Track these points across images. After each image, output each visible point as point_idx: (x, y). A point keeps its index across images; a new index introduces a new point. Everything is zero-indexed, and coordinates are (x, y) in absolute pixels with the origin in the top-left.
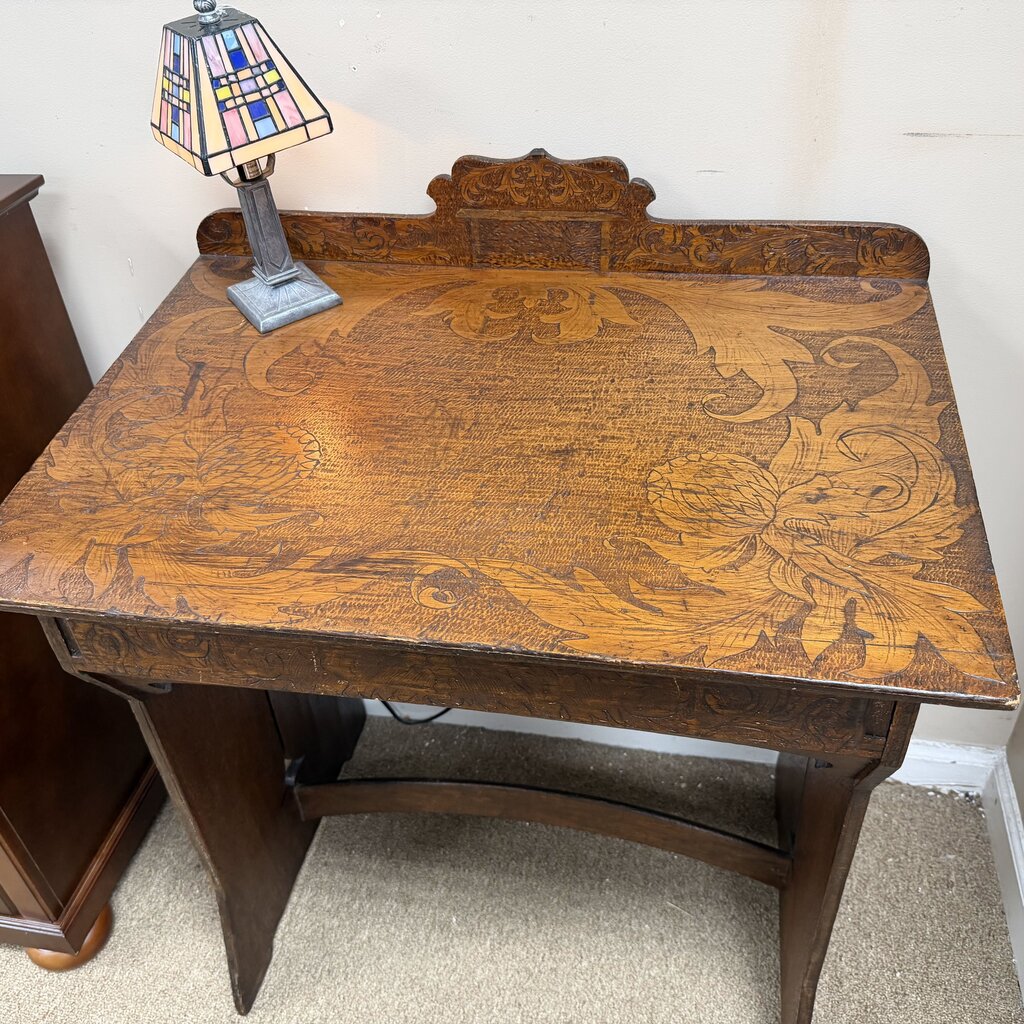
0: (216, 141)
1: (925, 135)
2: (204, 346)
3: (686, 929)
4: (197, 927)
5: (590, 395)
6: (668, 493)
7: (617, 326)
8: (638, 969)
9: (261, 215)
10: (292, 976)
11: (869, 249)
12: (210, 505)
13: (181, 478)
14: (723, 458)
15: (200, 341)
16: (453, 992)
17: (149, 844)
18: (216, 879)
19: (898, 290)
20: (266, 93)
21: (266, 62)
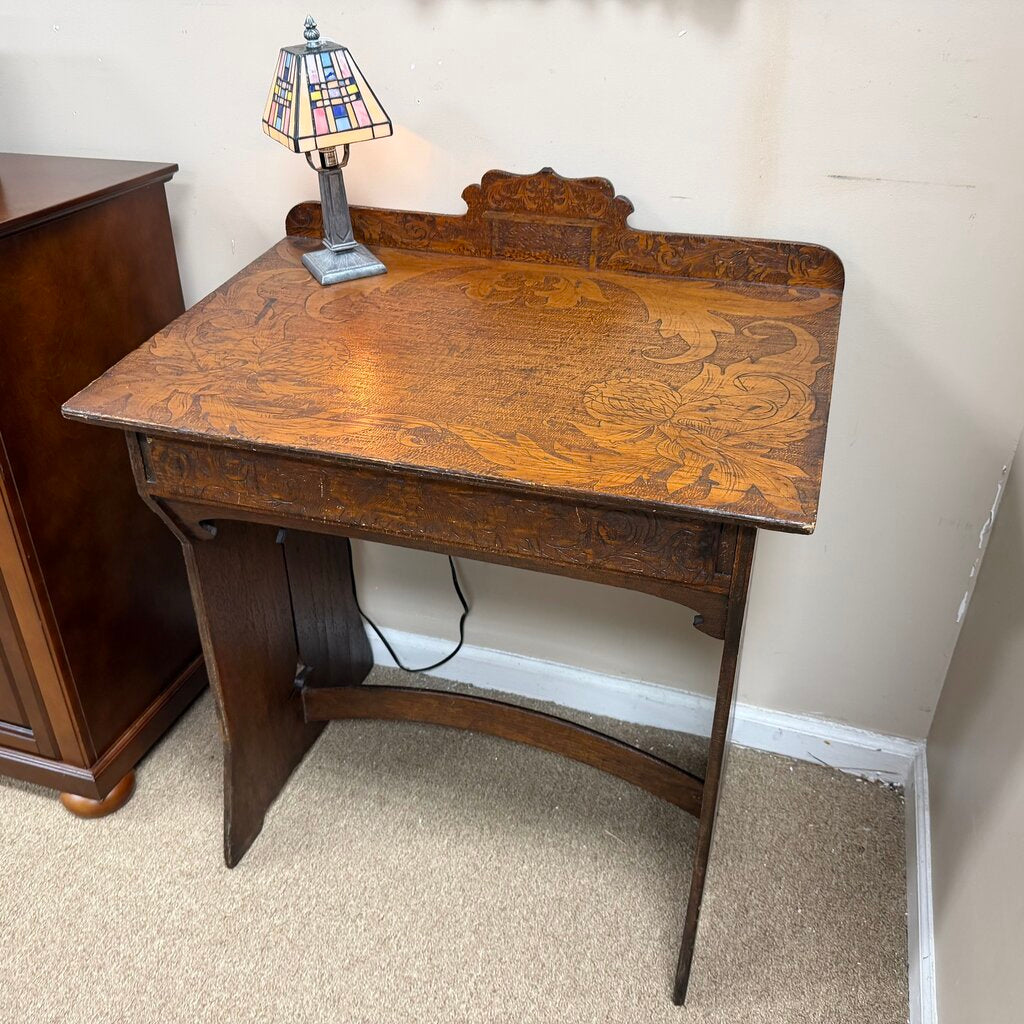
0: (306, 129)
1: (845, 177)
2: (279, 289)
3: (619, 853)
4: (203, 801)
5: (559, 340)
6: (599, 399)
7: (592, 301)
8: (571, 877)
9: (333, 196)
10: (276, 846)
11: (797, 262)
12: (263, 378)
13: (246, 362)
14: (646, 383)
15: (277, 286)
16: (409, 874)
17: (174, 737)
18: (226, 730)
19: (818, 295)
20: (346, 99)
21: (349, 78)
